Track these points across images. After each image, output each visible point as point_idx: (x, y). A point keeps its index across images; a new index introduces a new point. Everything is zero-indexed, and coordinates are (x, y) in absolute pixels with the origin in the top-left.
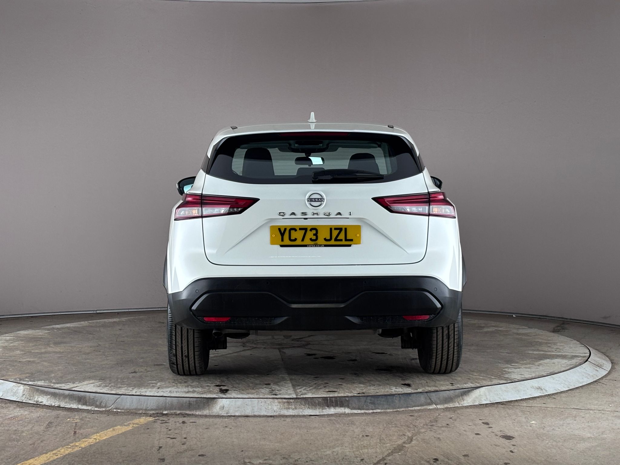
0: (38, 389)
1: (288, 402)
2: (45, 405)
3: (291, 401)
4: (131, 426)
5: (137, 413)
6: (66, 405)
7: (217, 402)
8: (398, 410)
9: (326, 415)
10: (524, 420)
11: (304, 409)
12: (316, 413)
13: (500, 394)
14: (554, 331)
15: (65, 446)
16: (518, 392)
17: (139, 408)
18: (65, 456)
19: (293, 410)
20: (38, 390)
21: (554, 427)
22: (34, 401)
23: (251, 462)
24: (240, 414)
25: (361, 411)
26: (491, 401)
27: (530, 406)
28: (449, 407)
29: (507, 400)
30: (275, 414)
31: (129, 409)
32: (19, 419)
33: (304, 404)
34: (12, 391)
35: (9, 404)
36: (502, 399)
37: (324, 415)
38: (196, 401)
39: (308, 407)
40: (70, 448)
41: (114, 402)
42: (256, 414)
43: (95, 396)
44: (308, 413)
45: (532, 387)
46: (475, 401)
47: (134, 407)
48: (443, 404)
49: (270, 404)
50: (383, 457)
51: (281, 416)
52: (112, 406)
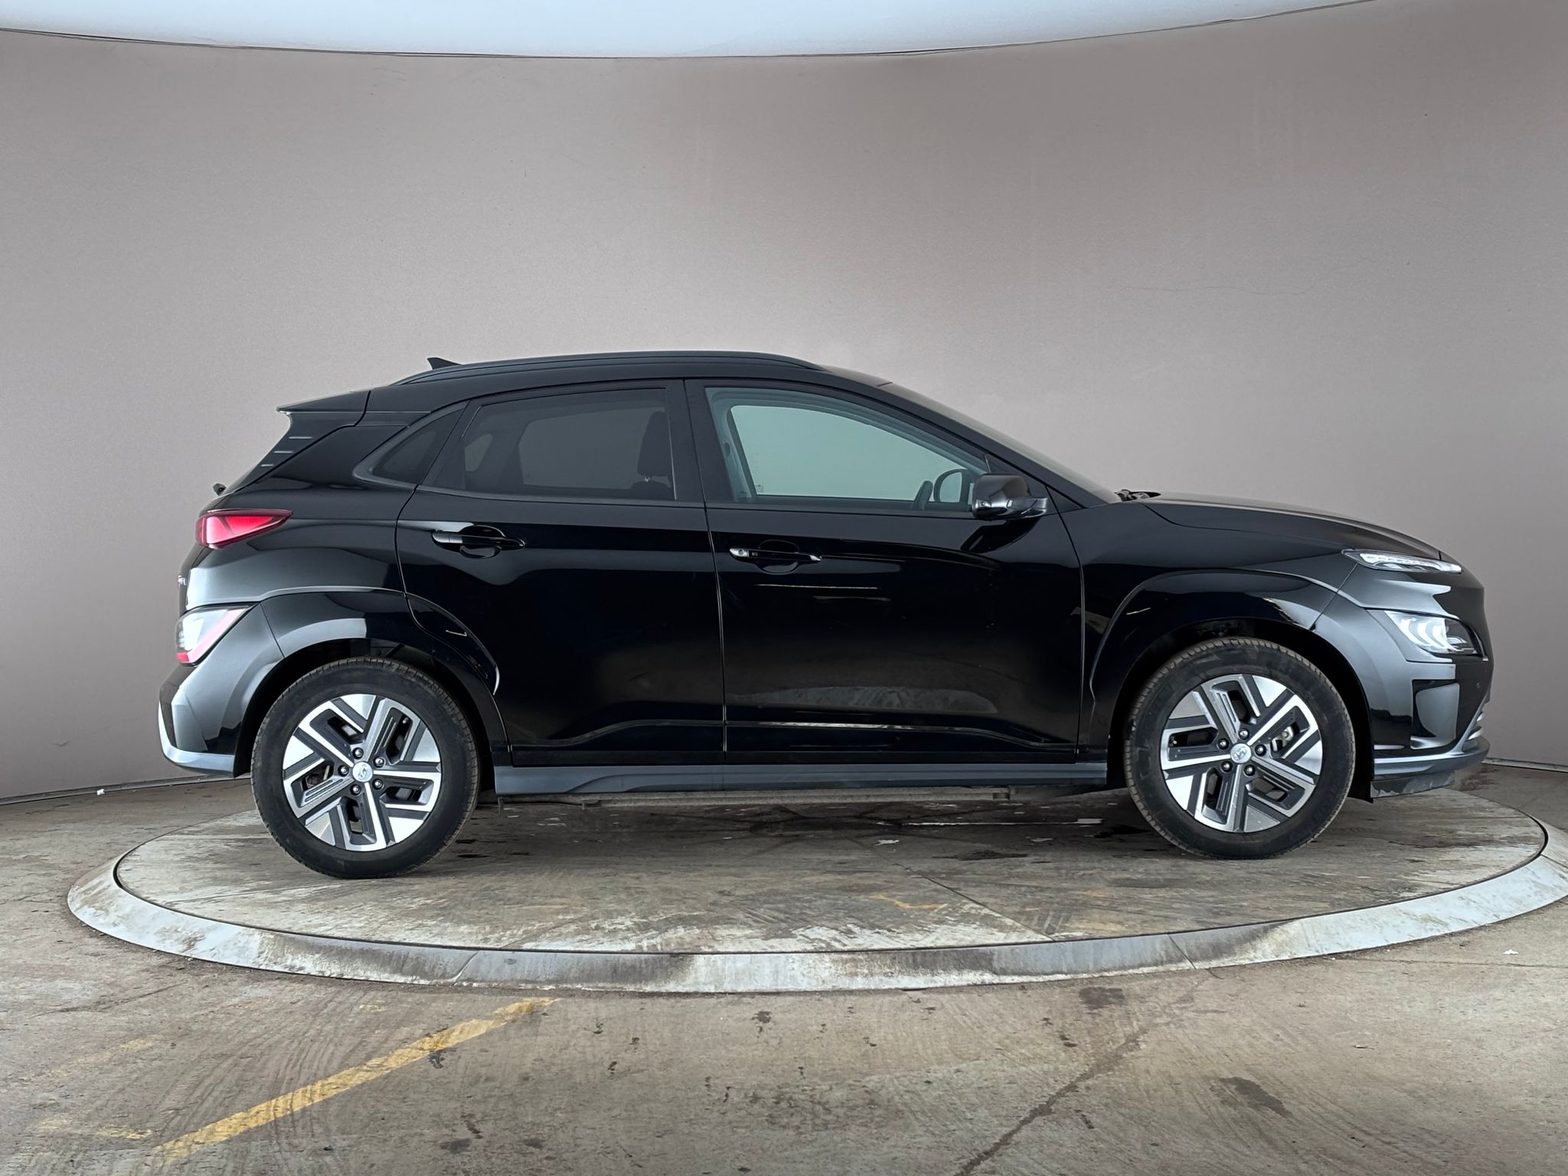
0: (293, 939)
1: (856, 961)
2: (308, 975)
3: (860, 957)
5: (514, 990)
6: (356, 972)
7: (693, 961)
9: (942, 987)
11: (890, 974)
12: (918, 982)
13: (1338, 933)
14: (1463, 788)
16: (1379, 928)
17: (518, 976)
18: (352, 1090)
19: (865, 977)
20: (291, 942)
22: (286, 967)
25: (1020, 978)
26: (1318, 952)
27: (1407, 962)
28: (1222, 965)
29: (1356, 949)
30: (825, 987)
31: (496, 981)
32: (252, 1007)
33: (891, 964)
34: (235, 944)
35: (228, 976)
36: (1343, 945)
37: (937, 988)
38: (646, 961)
39: (900, 971)
40: (367, 1071)
41: (462, 965)
42: (781, 988)
43: (420, 954)
44: (901, 984)
45: (1413, 917)
46: (1279, 951)
47: (506, 977)
48: (1209, 958)
49: (812, 965)
50: (1072, 1082)
51: (838, 991)
52: (459, 975)
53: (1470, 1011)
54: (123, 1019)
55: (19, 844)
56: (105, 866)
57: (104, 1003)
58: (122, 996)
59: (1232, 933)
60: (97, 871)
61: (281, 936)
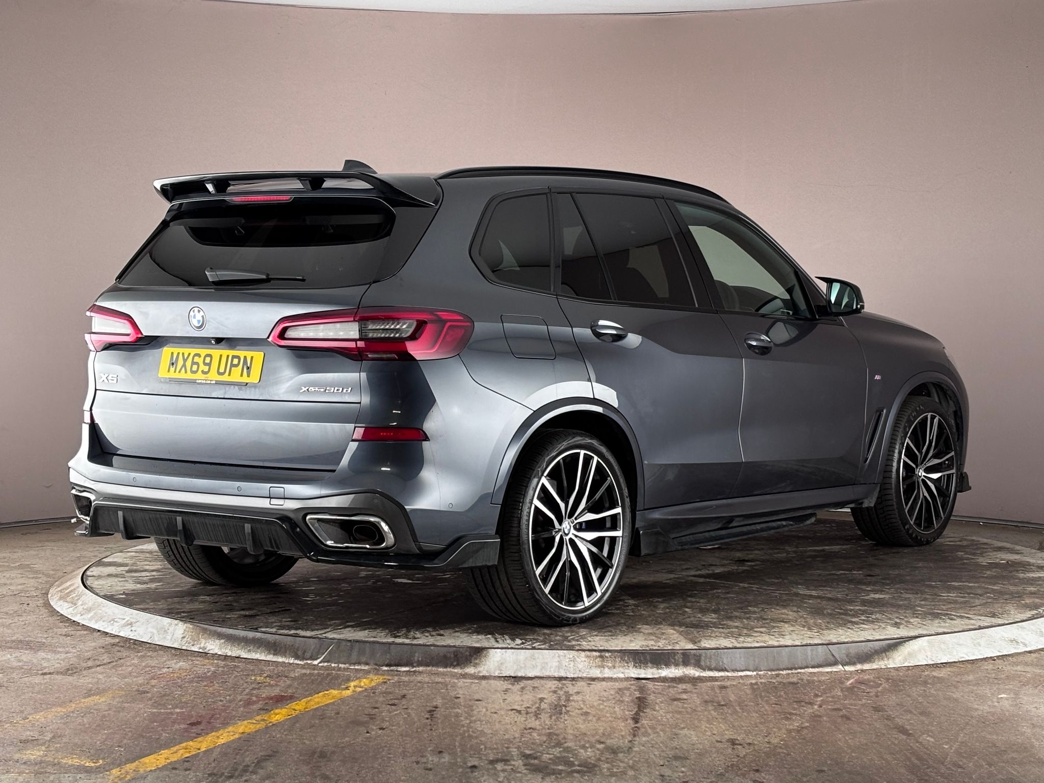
1: (602, 657)
2: (216, 654)
3: (607, 654)
4: (351, 690)
5: (360, 670)
6: (249, 654)
7: (488, 654)
9: (663, 678)
10: (988, 692)
11: (627, 667)
12: (647, 674)
15: (247, 720)
16: (978, 646)
17: (363, 660)
19: (609, 668)
20: (205, 630)
21: (1034, 706)
22: (200, 648)
24: (523, 675)
25: (720, 673)
26: (933, 661)
27: (997, 670)
28: (864, 668)
29: (960, 660)
30: (580, 676)
31: (348, 664)
32: (176, 676)
33: (628, 661)
34: (165, 631)
35: (161, 652)
37: (660, 678)
38: (454, 652)
39: (634, 666)
40: (254, 723)
41: (324, 651)
43: (295, 642)
44: (635, 674)
45: (1002, 639)
46: (905, 660)
47: (355, 661)
48: (854, 664)
49: (572, 659)
51: (590, 678)
52: (322, 658)
54: (86, 680)
55: (15, 556)
56: (75, 573)
57: (72, 670)
58: (85, 665)
59: (872, 646)
60: (69, 576)
61: (198, 626)
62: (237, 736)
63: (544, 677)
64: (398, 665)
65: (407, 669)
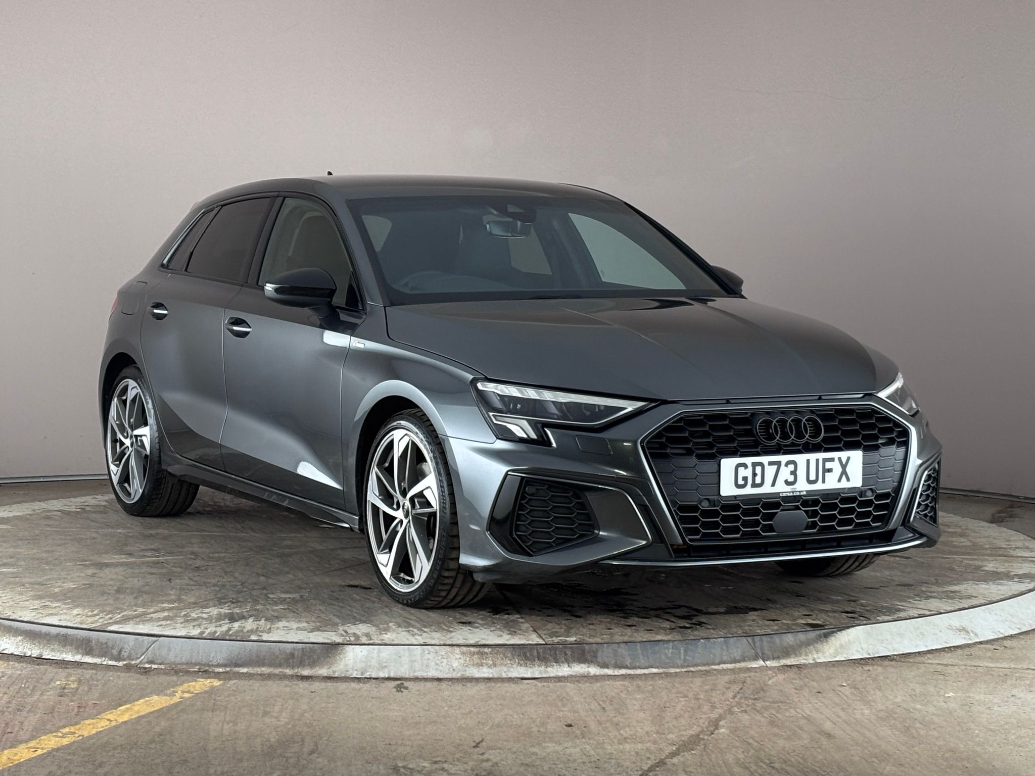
1: (482, 654)
2: (12, 654)
3: (486, 650)
5: (189, 671)
6: (53, 654)
7: (344, 651)
8: (692, 669)
9: (553, 677)
10: (932, 689)
11: (510, 665)
12: (533, 673)
13: (887, 640)
14: (993, 520)
15: (53, 733)
16: (921, 636)
17: (193, 661)
18: (49, 753)
19: (489, 667)
21: (989, 705)
23: (411, 766)
24: (387, 676)
25: (620, 671)
26: (869, 654)
27: (944, 664)
28: (789, 664)
29: (901, 653)
30: (455, 675)
31: (174, 664)
33: (511, 658)
36: (891, 649)
37: (550, 677)
38: (303, 649)
39: (519, 663)
40: (60, 737)
41: (144, 650)
42: (419, 674)
43: (108, 639)
44: (519, 674)
45: (950, 628)
46: (837, 653)
47: (183, 660)
48: (778, 658)
49: (445, 657)
50: (661, 759)
51: (466, 679)
52: (143, 657)
53: (996, 708)
62: (40, 752)
63: (411, 679)
64: (237, 665)
65: (245, 670)
